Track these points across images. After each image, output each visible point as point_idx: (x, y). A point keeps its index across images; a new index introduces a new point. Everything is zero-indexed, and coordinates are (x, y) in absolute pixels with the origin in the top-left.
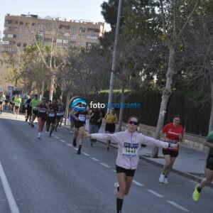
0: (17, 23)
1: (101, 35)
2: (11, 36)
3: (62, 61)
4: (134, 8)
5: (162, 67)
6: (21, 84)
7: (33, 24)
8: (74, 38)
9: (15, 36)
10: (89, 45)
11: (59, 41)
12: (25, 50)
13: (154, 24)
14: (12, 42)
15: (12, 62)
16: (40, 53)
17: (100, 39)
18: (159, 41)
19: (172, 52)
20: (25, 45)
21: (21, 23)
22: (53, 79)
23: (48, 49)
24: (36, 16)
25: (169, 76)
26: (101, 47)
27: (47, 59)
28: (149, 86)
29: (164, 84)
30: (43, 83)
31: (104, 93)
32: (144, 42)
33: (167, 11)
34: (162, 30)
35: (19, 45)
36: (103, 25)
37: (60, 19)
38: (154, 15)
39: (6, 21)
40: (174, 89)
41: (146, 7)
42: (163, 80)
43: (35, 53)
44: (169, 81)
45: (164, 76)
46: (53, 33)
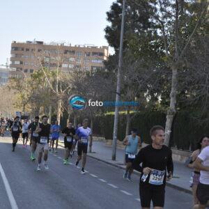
0: (23, 50)
1: (105, 58)
2: (17, 63)
3: (68, 85)
4: (137, 31)
5: (165, 87)
6: (29, 109)
7: (39, 51)
8: (79, 62)
9: (21, 63)
10: (94, 69)
11: (64, 66)
12: (32, 76)
13: (157, 46)
14: (19, 69)
15: (19, 87)
16: (46, 79)
17: (105, 62)
18: (162, 62)
19: (175, 72)
20: (32, 71)
21: (27, 50)
22: (60, 103)
23: (54, 74)
24: (41, 43)
25: (173, 96)
26: (106, 70)
27: (54, 83)
28: (154, 106)
29: (168, 104)
30: (50, 108)
31: (110, 115)
32: (147, 64)
33: (169, 33)
34: (165, 51)
35: (26, 71)
36: (107, 48)
37: (65, 45)
38: (156, 37)
39: (12, 48)
40: (178, 109)
41: (149, 29)
42: (167, 101)
43: (42, 78)
44: (172, 101)
45: (168, 96)
46: (58, 58)
